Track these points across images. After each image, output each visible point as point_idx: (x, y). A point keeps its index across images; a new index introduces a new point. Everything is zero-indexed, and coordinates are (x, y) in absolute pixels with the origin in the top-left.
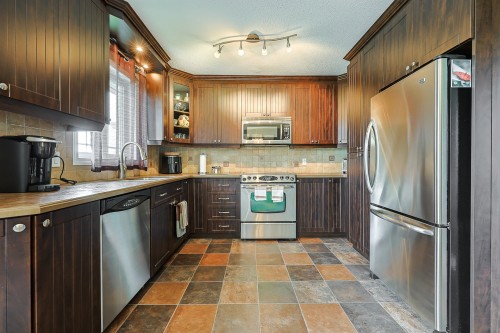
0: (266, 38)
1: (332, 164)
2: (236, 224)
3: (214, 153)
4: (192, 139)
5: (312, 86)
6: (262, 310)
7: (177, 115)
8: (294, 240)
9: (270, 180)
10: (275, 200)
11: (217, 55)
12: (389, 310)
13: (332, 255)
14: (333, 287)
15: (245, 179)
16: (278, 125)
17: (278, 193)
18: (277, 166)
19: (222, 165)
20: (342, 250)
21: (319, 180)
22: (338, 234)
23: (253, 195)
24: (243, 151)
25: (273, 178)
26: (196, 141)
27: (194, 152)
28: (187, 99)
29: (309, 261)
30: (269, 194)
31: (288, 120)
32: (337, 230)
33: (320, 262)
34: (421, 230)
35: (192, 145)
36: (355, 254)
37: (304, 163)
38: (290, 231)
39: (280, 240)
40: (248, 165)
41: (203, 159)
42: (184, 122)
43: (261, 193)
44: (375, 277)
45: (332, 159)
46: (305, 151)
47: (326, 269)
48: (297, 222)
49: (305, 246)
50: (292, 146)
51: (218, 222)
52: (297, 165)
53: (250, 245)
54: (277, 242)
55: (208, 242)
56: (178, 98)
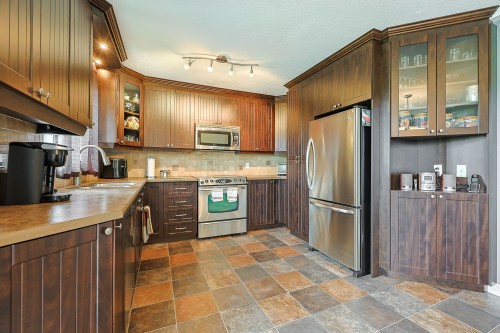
0: (233, 61)
1: (269, 168)
2: (194, 225)
3: (162, 157)
4: (142, 142)
5: (256, 103)
6: (248, 286)
7: (127, 115)
8: (245, 234)
9: (226, 182)
10: (230, 200)
11: (187, 67)
12: (327, 267)
13: (278, 241)
14: (289, 261)
15: (202, 182)
16: (229, 134)
17: (233, 193)
18: (224, 169)
19: (171, 169)
20: (283, 235)
21: (263, 181)
22: (277, 224)
23: (210, 196)
24: (193, 156)
25: (228, 181)
26: (146, 145)
27: (140, 156)
28: (136, 100)
29: (264, 248)
30: (225, 195)
31: (237, 129)
32: (276, 222)
33: (272, 247)
34: (345, 211)
35: (140, 148)
36: (294, 237)
37: (247, 167)
38: (241, 226)
39: (232, 235)
40: (198, 168)
41: (151, 163)
42: (133, 123)
43: (217, 194)
44: (313, 250)
45: (268, 163)
46: (248, 156)
47: (279, 251)
48: (247, 218)
49: (255, 237)
50: (236, 152)
51: (174, 225)
52: (241, 168)
53: (209, 242)
54: (231, 238)
55: (166, 245)
56: (127, 98)
